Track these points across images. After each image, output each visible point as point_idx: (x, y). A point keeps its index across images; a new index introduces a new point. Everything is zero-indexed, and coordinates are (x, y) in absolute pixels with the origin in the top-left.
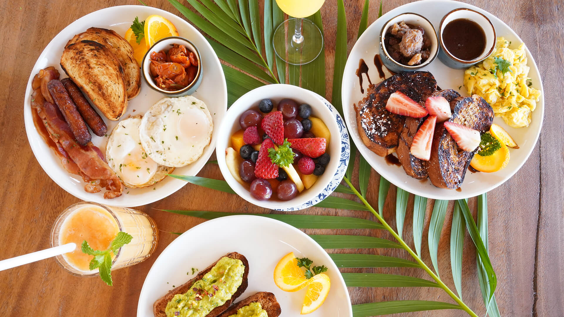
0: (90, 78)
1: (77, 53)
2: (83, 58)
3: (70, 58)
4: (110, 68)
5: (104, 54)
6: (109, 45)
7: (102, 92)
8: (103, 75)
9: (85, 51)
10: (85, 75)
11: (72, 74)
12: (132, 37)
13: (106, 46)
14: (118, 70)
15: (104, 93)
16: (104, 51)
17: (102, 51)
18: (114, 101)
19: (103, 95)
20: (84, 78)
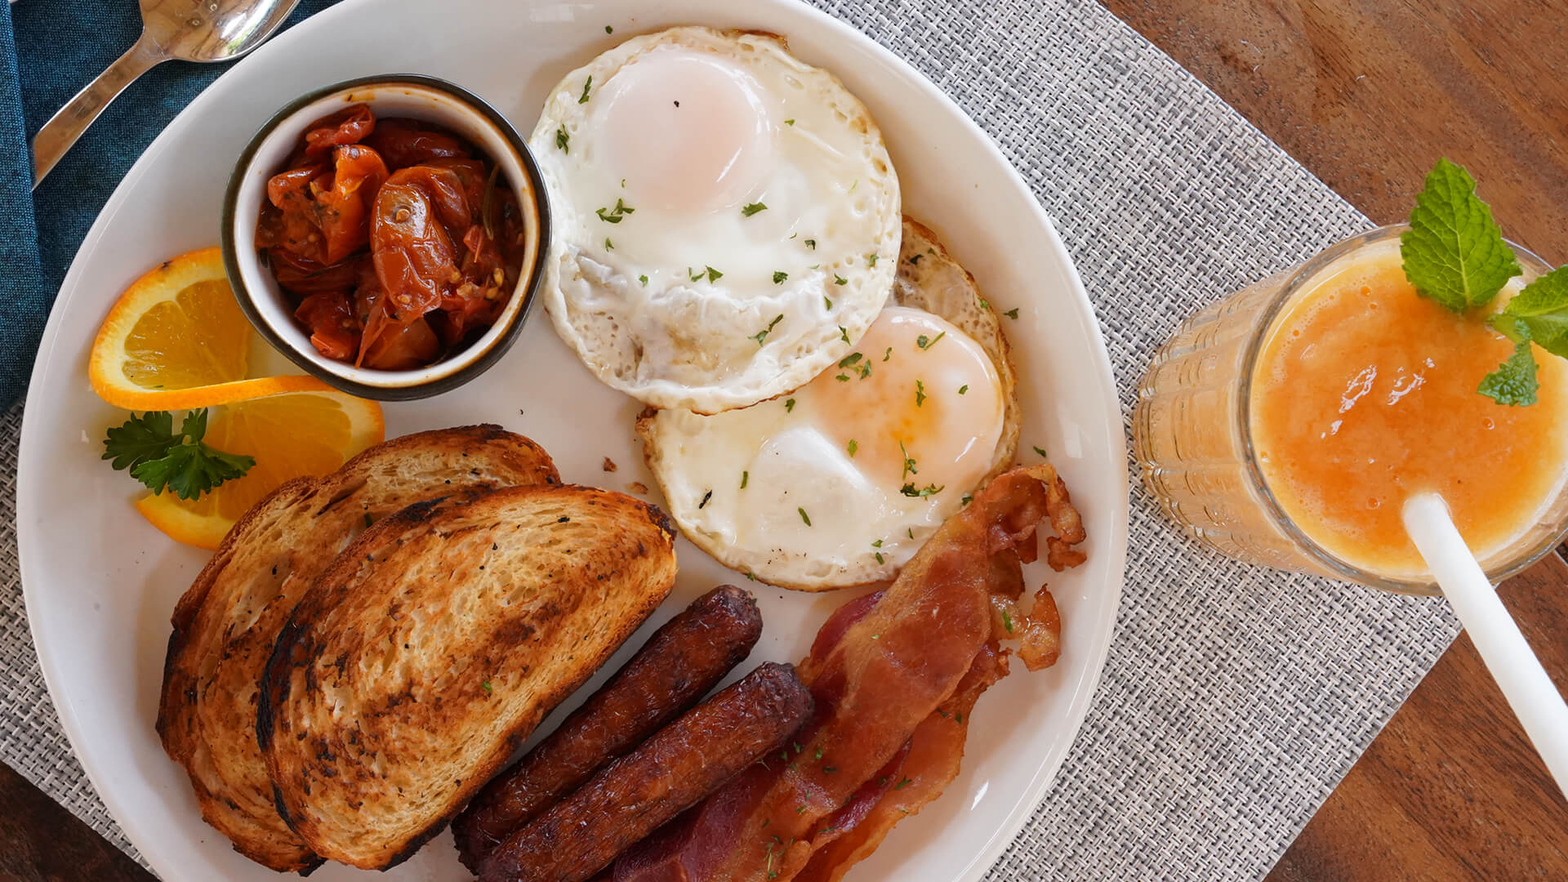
0: (461, 693)
1: (326, 773)
2: (355, 736)
3: (350, 814)
4: (411, 577)
5: (332, 616)
6: (262, 618)
7: (534, 623)
8: (448, 619)
9: (316, 730)
10: (445, 719)
11: (439, 800)
12: (204, 513)
13: (268, 634)
14: (420, 530)
15: (544, 607)
16: (320, 612)
17: (321, 627)
18: (585, 550)
19: (552, 614)
20: (463, 731)
